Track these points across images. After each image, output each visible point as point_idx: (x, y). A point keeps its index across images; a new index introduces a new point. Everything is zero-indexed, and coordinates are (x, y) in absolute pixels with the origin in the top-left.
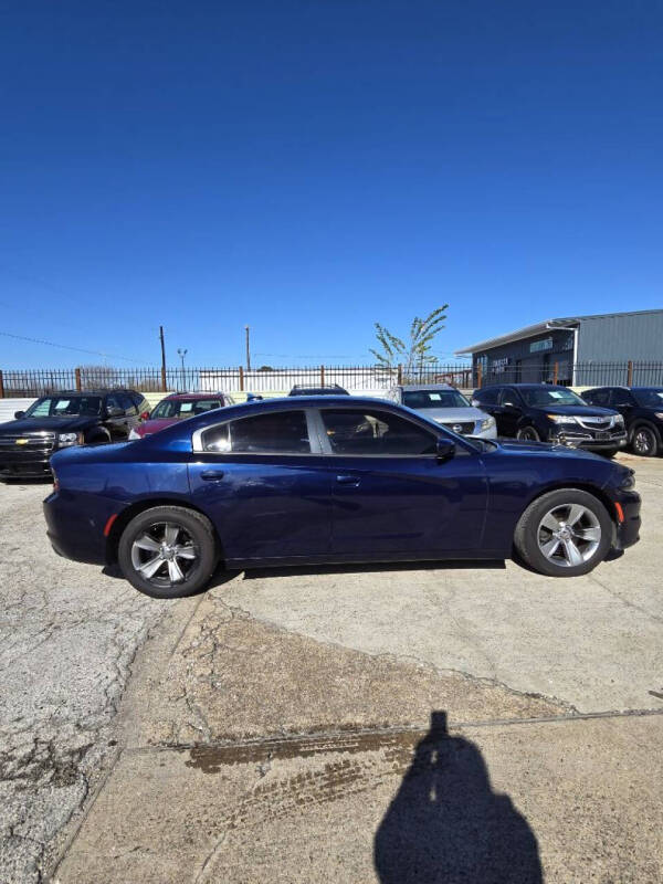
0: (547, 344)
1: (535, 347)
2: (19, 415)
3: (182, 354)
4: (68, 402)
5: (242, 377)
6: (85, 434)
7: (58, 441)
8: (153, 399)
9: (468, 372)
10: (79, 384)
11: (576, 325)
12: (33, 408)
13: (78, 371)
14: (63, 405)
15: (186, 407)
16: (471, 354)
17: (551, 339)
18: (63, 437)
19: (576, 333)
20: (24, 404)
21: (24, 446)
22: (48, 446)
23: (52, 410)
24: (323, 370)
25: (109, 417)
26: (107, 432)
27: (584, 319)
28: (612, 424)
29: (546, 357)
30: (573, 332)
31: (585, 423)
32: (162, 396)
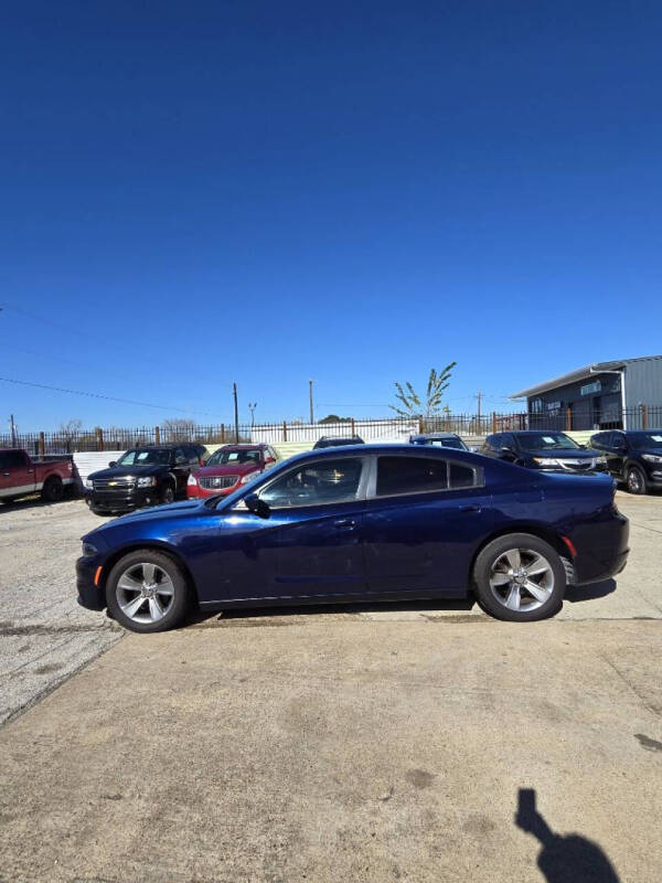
0: (595, 388)
1: (585, 390)
2: (112, 464)
3: (252, 407)
4: (146, 454)
5: (285, 429)
6: (157, 479)
7: (137, 483)
8: (212, 449)
9: (524, 416)
10: (158, 439)
11: (622, 368)
12: (122, 459)
13: (157, 428)
14: (143, 456)
15: (233, 456)
16: (525, 398)
17: (598, 382)
18: (141, 480)
19: (623, 375)
20: (115, 456)
21: (114, 487)
22: (131, 487)
23: (136, 461)
24: (353, 422)
25: (176, 465)
26: (174, 477)
27: (629, 362)
28: (593, 465)
29: (597, 401)
30: (620, 375)
31: (568, 465)
32: (218, 447)
